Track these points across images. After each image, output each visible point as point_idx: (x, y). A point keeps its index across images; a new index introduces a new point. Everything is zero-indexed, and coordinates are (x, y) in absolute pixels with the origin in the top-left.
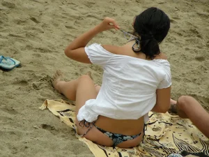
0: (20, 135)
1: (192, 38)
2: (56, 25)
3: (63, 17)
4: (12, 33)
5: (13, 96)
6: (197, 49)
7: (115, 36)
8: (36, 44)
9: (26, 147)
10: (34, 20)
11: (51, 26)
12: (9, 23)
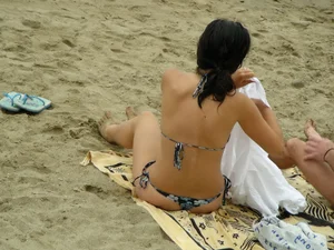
0: (55, 202)
1: (286, 57)
2: (98, 48)
3: (108, 38)
4: (37, 63)
5: (44, 148)
6: (293, 71)
7: (179, 59)
8: (71, 75)
9: (65, 218)
10: (67, 42)
11: (92, 49)
12: (33, 49)
